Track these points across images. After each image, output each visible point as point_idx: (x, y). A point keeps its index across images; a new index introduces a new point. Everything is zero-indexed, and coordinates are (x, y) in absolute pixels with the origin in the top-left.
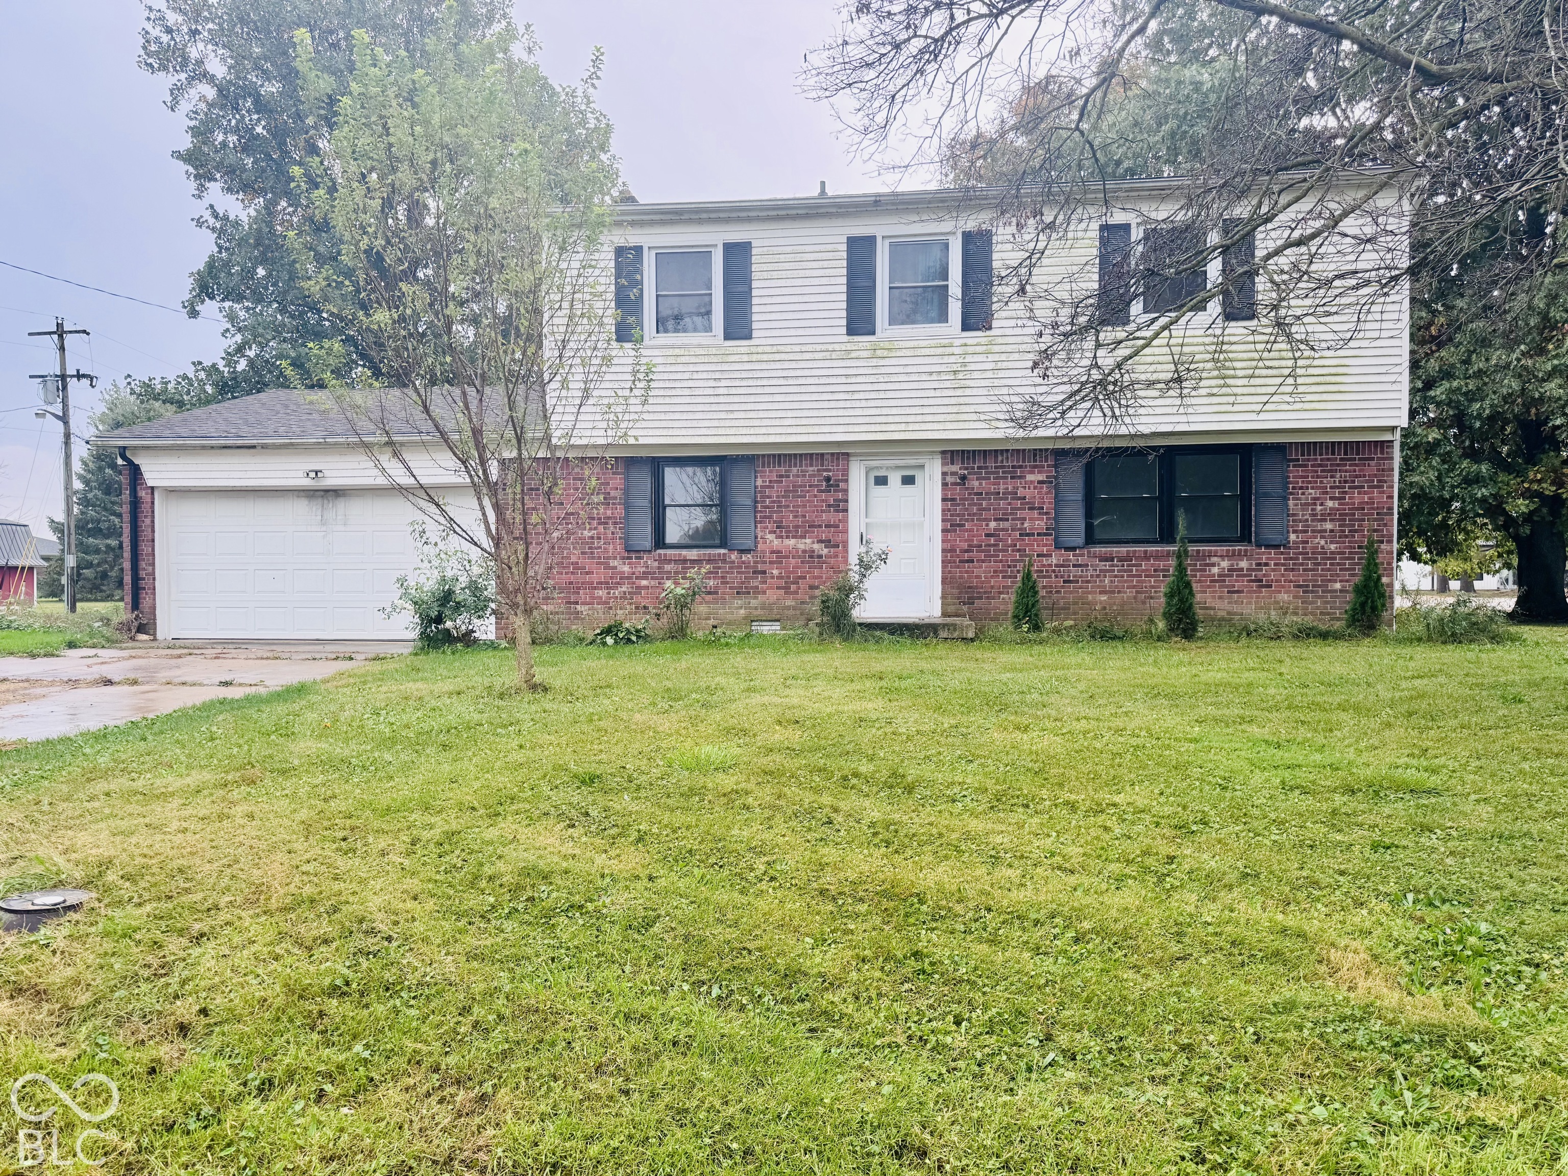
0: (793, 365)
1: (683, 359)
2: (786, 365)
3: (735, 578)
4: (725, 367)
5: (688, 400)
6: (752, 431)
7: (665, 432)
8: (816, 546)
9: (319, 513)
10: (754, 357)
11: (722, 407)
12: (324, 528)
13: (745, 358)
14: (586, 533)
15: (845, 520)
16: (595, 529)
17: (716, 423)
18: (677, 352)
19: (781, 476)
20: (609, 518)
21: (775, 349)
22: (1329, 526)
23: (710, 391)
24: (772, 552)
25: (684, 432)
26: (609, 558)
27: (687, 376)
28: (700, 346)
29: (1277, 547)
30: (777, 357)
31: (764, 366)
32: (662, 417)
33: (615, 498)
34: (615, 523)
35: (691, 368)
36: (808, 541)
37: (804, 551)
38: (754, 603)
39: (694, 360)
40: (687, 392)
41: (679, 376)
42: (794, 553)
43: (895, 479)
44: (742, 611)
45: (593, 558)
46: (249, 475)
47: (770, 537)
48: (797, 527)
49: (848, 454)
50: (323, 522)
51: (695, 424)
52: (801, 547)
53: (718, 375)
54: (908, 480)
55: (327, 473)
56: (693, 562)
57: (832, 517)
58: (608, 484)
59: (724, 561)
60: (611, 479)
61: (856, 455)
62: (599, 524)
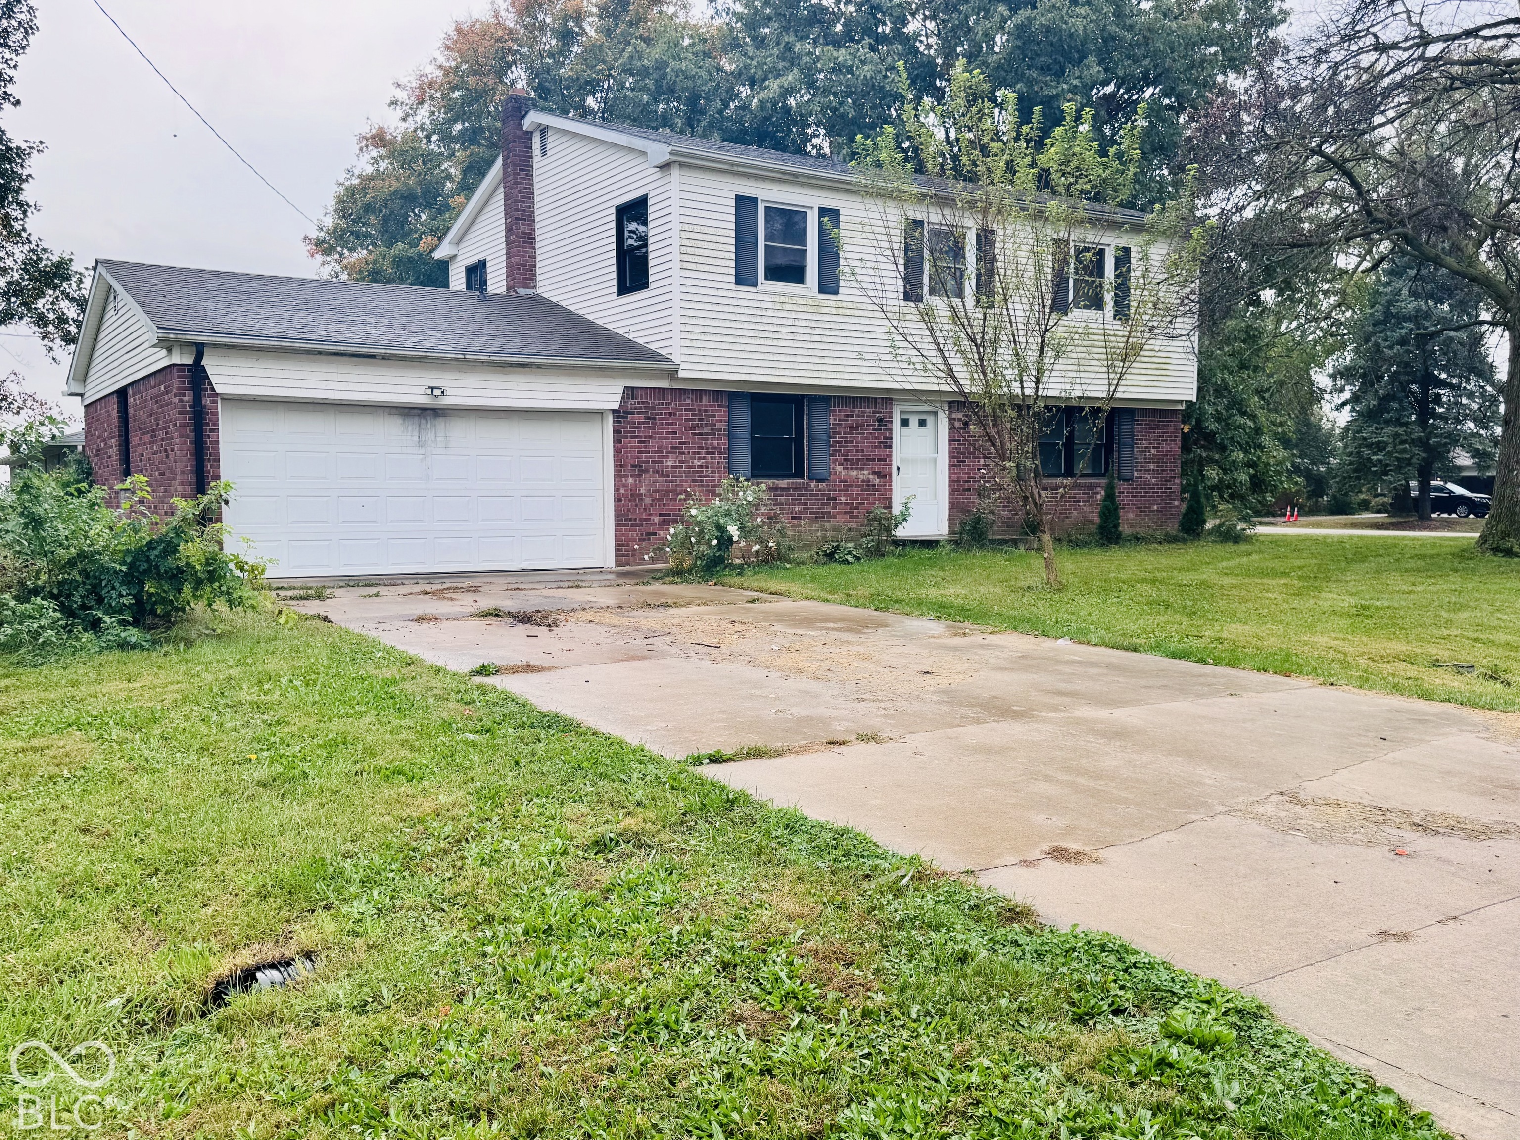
0: (867, 321)
1: (788, 307)
2: (863, 321)
3: (815, 506)
4: (819, 317)
5: (790, 344)
6: (838, 376)
7: (773, 372)
8: (871, 477)
9: (416, 434)
10: (841, 311)
11: (816, 353)
12: (422, 451)
13: (834, 311)
14: (697, 463)
15: (890, 455)
16: (704, 458)
17: (811, 367)
18: (782, 299)
19: (847, 416)
20: (715, 448)
21: (855, 306)
22: (1152, 466)
23: (808, 338)
24: (841, 482)
25: (787, 373)
26: (715, 486)
27: (790, 322)
28: (799, 296)
29: (1128, 480)
30: (857, 313)
31: (846, 319)
32: (771, 357)
33: (720, 430)
34: (721, 453)
35: (793, 315)
36: (866, 472)
37: (863, 481)
38: (828, 526)
39: (795, 308)
40: (790, 337)
41: (784, 322)
42: (856, 483)
43: (914, 421)
44: (819, 534)
45: (702, 486)
46: (351, 387)
47: (839, 468)
48: (859, 460)
49: (891, 399)
50: (421, 444)
51: (796, 366)
52: (861, 477)
53: (813, 324)
54: (922, 423)
55: (449, 392)
56: (783, 489)
57: (881, 452)
58: (714, 416)
59: (806, 490)
60: (717, 411)
61: (897, 400)
62: (708, 453)
